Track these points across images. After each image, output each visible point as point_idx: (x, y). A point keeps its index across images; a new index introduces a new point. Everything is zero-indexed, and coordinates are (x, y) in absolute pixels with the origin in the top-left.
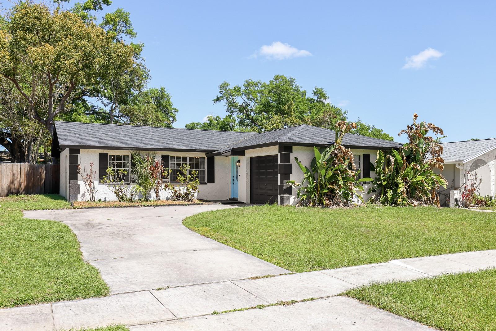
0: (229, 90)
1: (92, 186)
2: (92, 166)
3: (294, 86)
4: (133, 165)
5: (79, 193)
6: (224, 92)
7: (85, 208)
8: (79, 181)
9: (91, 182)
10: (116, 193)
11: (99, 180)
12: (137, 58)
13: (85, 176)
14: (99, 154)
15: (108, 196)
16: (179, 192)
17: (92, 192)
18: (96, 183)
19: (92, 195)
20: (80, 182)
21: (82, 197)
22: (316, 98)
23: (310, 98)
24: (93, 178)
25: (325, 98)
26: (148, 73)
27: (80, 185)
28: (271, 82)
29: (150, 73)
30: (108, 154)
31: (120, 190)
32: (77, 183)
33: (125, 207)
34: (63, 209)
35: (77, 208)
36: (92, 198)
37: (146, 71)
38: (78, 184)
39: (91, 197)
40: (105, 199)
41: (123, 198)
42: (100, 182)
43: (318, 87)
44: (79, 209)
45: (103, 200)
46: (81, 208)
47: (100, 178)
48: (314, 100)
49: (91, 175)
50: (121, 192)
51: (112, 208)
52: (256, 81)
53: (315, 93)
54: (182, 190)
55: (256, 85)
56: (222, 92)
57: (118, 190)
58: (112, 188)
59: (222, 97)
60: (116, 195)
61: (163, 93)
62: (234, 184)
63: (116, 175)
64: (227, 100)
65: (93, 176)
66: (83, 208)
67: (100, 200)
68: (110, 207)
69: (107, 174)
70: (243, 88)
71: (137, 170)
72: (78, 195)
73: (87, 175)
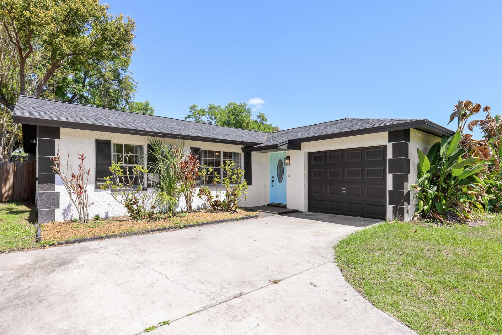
0: (197, 111)
1: (82, 195)
2: (82, 160)
3: (247, 109)
4: (152, 160)
5: (58, 207)
6: (193, 112)
7: (68, 243)
8: (57, 185)
9: (81, 188)
10: (127, 206)
11: (96, 184)
12: (125, 71)
13: (69, 178)
14: (95, 141)
15: (111, 210)
16: (216, 199)
17: (83, 205)
18: (90, 188)
19: (82, 211)
20: (59, 188)
21: (63, 213)
22: (258, 120)
23: (255, 120)
24: (85, 182)
25: (266, 121)
26: (136, 85)
27: (59, 193)
28: (226, 107)
29: (137, 85)
30: (110, 141)
31: (134, 200)
32: (54, 190)
33: (148, 232)
34: (13, 250)
35: (50, 245)
36: (83, 216)
37: (134, 84)
38: (56, 190)
39: (80, 215)
40: (107, 213)
41: (139, 212)
42: (97, 187)
43: (261, 113)
44: (53, 248)
45: (102, 216)
46: (59, 244)
47: (96, 180)
48: (258, 121)
49: (81, 176)
50: (135, 203)
51: (124, 236)
52: (217, 106)
53: (259, 117)
54: (220, 195)
55: (216, 109)
56: (192, 111)
57: (131, 200)
58: (119, 197)
59: (192, 116)
60: (127, 208)
61: (148, 106)
62: (273, 186)
63: (128, 175)
64: (195, 118)
65: (85, 176)
66: (63, 244)
67: (97, 218)
68: (121, 236)
69: (109, 174)
70: (207, 110)
71: (158, 169)
72: (56, 210)
73: (73, 176)
